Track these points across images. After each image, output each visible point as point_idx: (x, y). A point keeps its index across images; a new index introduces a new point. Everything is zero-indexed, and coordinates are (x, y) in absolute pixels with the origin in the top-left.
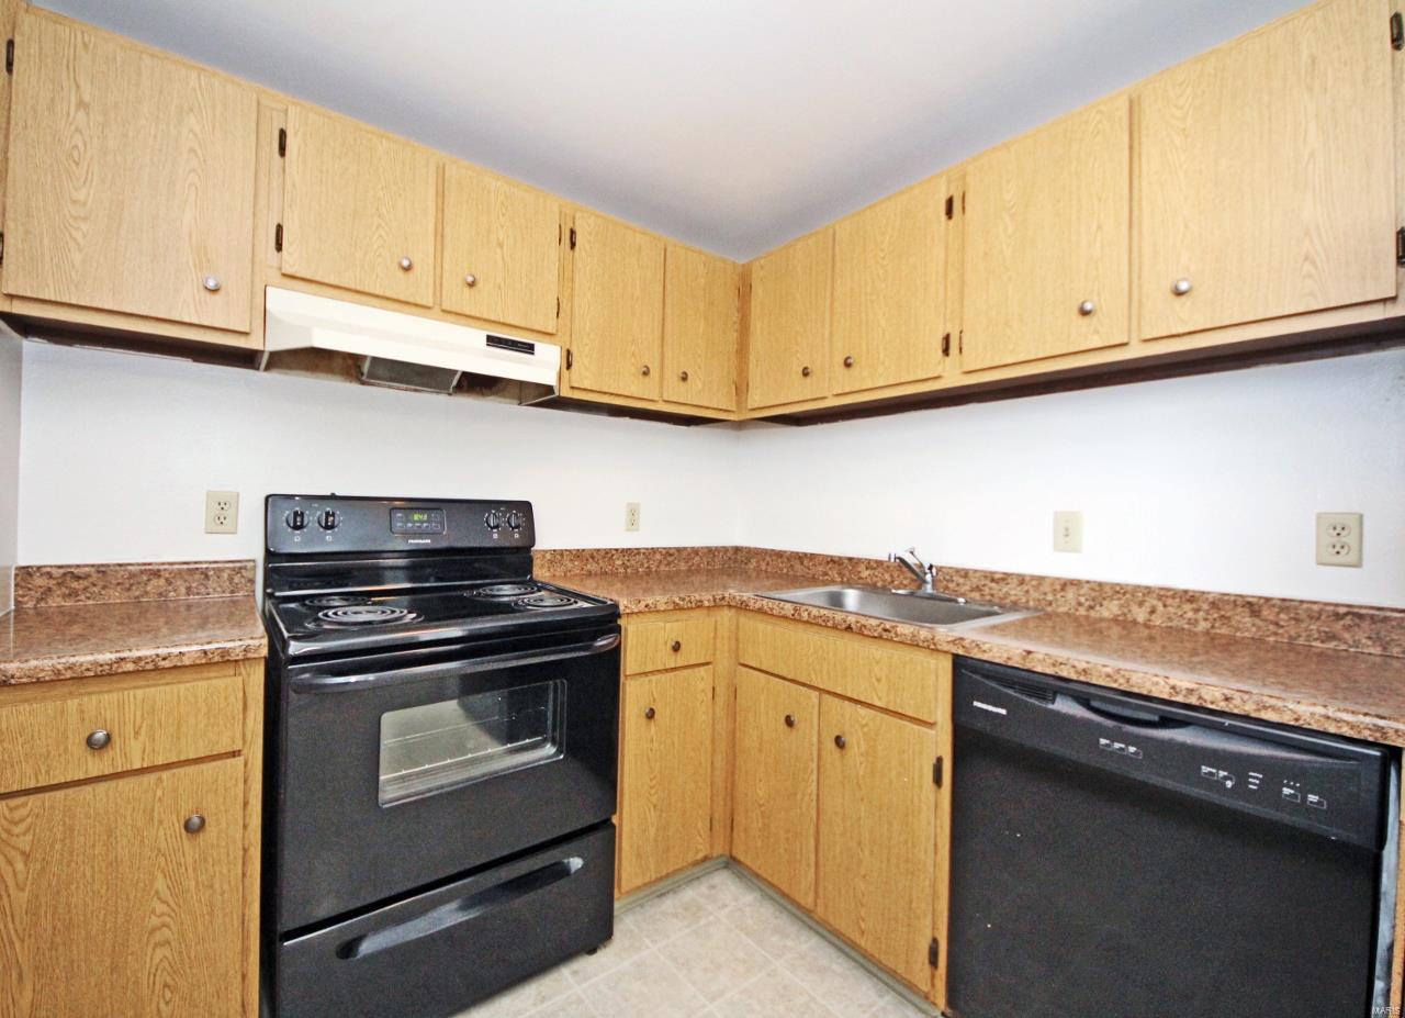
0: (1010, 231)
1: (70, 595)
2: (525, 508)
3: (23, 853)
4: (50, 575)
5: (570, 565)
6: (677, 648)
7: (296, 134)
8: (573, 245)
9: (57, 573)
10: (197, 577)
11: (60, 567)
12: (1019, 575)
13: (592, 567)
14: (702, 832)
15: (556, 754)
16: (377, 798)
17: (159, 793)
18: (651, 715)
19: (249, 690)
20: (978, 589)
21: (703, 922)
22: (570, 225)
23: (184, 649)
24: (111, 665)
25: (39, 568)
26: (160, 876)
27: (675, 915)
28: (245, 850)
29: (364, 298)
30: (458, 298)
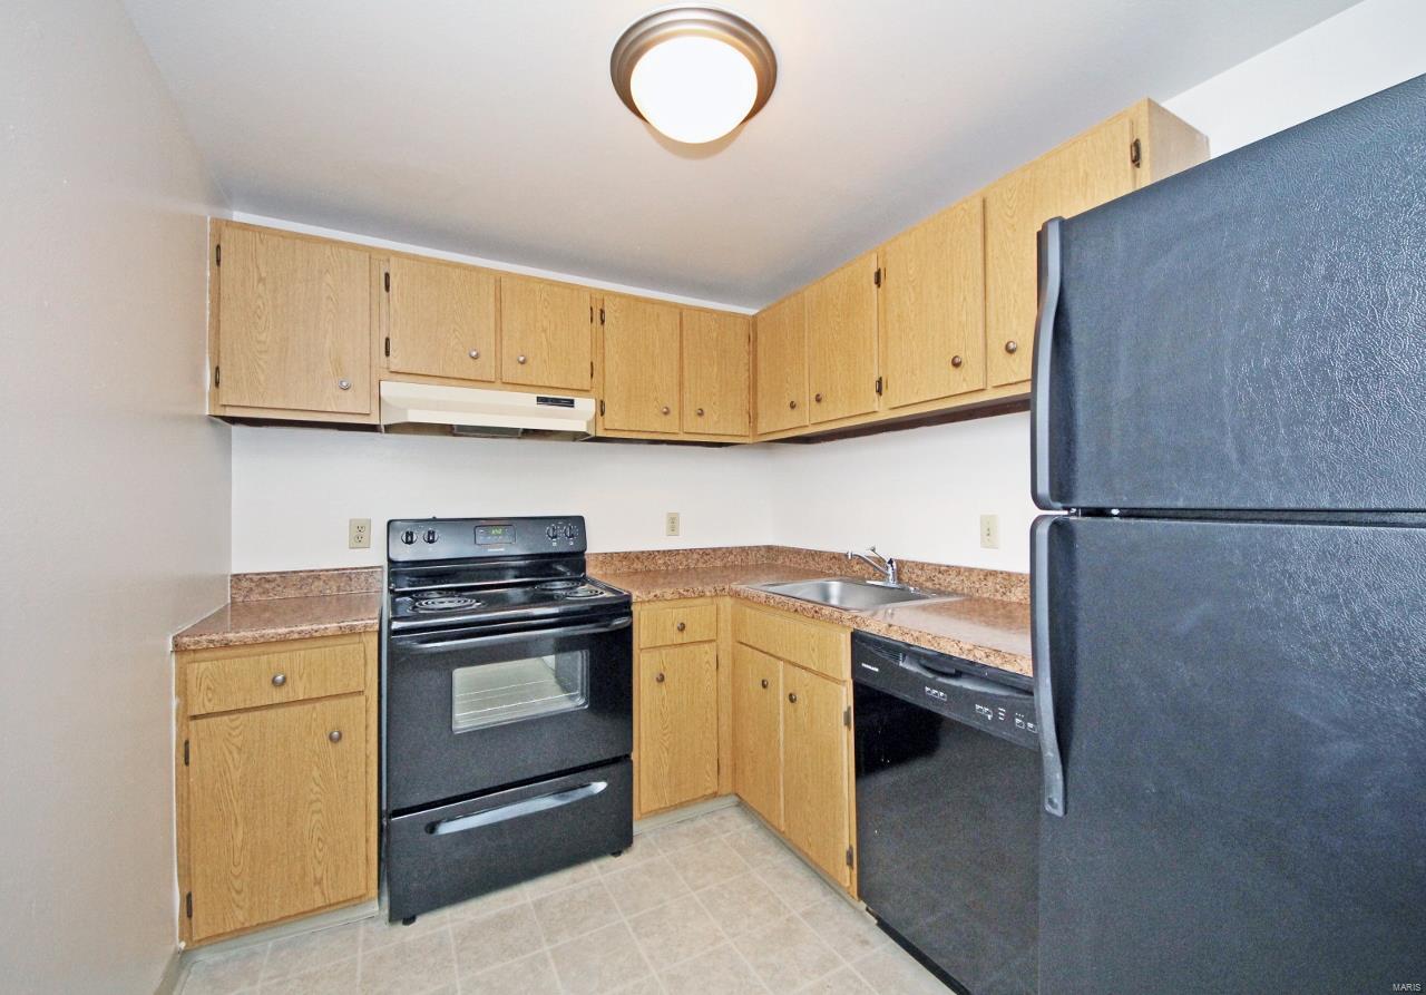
0: (913, 300)
1: (264, 593)
2: (579, 521)
3: (237, 747)
4: (251, 580)
5: (619, 565)
6: (682, 628)
7: (396, 275)
8: (603, 322)
9: (256, 578)
10: (344, 579)
11: (258, 574)
12: (957, 567)
13: (638, 566)
14: (710, 773)
15: (584, 705)
16: (451, 727)
17: (314, 715)
18: (661, 679)
19: (368, 653)
20: (930, 579)
21: (707, 840)
22: (600, 307)
23: (328, 626)
24: (285, 635)
25: (245, 575)
26: (315, 768)
27: (687, 835)
28: (367, 757)
29: (446, 381)
30: (512, 372)
